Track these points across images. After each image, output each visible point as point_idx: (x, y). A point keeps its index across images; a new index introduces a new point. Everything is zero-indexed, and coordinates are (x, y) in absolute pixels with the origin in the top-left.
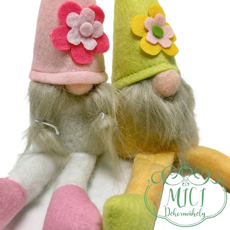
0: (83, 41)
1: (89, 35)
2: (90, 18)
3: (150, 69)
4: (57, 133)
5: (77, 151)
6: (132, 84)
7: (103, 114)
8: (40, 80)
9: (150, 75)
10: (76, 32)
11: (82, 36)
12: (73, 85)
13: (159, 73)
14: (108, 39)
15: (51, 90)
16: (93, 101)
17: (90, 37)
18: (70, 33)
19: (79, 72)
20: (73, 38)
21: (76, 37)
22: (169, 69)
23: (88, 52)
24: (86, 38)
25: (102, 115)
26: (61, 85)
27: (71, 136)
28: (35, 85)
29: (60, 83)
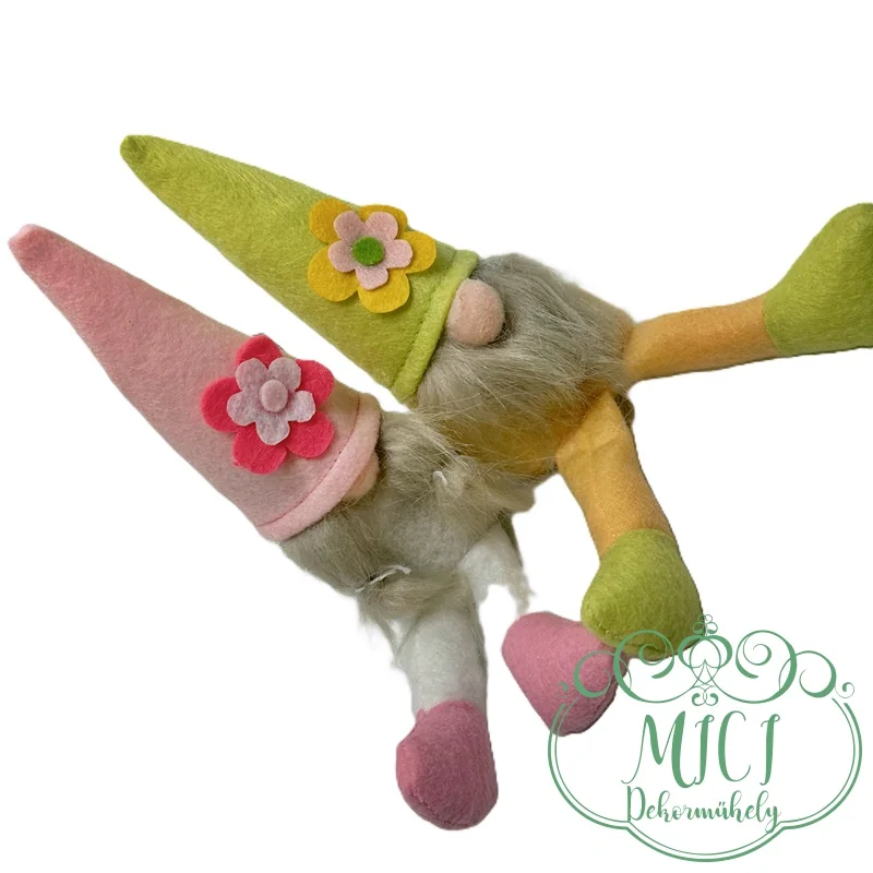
0: (289, 417)
1: (285, 397)
2: (258, 375)
3: (425, 325)
4: (407, 571)
5: (462, 556)
6: (424, 374)
7: (439, 473)
8: (294, 532)
9: (437, 336)
10: (267, 420)
11: (281, 413)
12: (350, 490)
13: (446, 319)
14: (313, 362)
15: (326, 529)
16: (401, 474)
17: (291, 397)
18: (262, 432)
19: (336, 464)
20: (273, 434)
21: (275, 425)
22: (453, 296)
23: (314, 419)
24: (288, 406)
25: (439, 478)
26: (334, 508)
27: (428, 545)
28: (294, 544)
29: (329, 509)
